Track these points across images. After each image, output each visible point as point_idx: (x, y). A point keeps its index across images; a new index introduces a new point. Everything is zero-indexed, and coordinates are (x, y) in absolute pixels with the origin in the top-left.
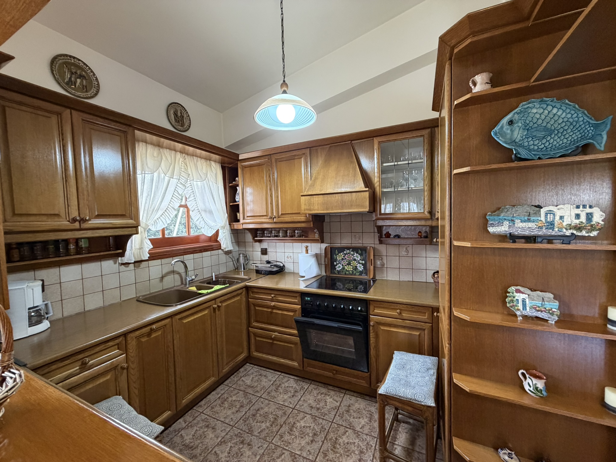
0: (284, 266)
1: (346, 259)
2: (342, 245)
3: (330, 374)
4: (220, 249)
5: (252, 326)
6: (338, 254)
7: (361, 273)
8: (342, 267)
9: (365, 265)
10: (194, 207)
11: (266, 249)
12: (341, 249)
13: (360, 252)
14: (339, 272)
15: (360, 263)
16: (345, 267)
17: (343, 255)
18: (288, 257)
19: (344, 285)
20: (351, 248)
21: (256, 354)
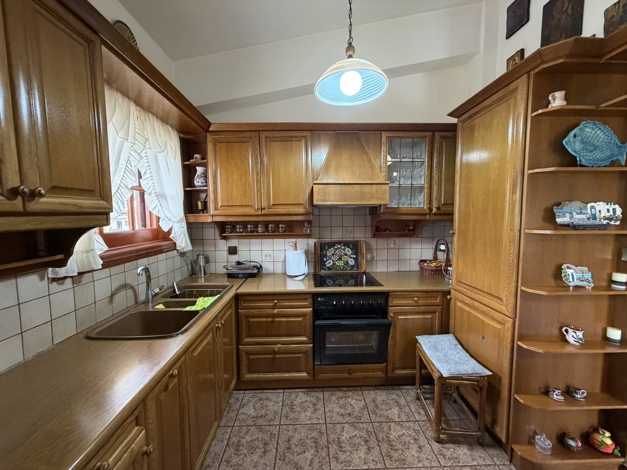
0: (261, 266)
1: (336, 254)
2: (332, 239)
3: (346, 375)
4: (175, 249)
5: (243, 343)
6: (328, 250)
7: (352, 267)
8: (332, 263)
9: (356, 260)
10: (151, 189)
11: (236, 247)
12: (332, 245)
13: (351, 246)
14: (329, 269)
15: (351, 258)
16: (336, 262)
17: (334, 251)
18: (266, 256)
19: (334, 281)
20: (342, 243)
21: (249, 376)
